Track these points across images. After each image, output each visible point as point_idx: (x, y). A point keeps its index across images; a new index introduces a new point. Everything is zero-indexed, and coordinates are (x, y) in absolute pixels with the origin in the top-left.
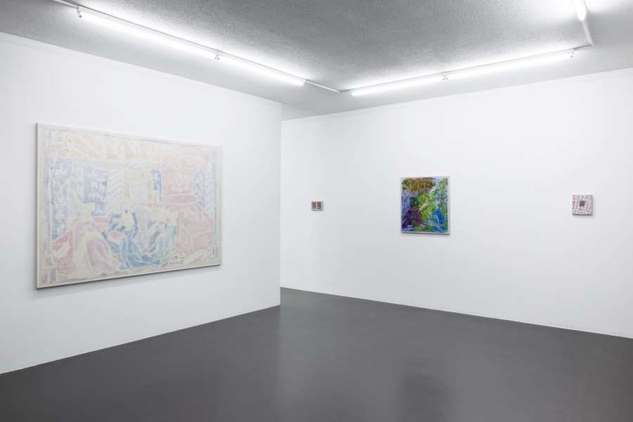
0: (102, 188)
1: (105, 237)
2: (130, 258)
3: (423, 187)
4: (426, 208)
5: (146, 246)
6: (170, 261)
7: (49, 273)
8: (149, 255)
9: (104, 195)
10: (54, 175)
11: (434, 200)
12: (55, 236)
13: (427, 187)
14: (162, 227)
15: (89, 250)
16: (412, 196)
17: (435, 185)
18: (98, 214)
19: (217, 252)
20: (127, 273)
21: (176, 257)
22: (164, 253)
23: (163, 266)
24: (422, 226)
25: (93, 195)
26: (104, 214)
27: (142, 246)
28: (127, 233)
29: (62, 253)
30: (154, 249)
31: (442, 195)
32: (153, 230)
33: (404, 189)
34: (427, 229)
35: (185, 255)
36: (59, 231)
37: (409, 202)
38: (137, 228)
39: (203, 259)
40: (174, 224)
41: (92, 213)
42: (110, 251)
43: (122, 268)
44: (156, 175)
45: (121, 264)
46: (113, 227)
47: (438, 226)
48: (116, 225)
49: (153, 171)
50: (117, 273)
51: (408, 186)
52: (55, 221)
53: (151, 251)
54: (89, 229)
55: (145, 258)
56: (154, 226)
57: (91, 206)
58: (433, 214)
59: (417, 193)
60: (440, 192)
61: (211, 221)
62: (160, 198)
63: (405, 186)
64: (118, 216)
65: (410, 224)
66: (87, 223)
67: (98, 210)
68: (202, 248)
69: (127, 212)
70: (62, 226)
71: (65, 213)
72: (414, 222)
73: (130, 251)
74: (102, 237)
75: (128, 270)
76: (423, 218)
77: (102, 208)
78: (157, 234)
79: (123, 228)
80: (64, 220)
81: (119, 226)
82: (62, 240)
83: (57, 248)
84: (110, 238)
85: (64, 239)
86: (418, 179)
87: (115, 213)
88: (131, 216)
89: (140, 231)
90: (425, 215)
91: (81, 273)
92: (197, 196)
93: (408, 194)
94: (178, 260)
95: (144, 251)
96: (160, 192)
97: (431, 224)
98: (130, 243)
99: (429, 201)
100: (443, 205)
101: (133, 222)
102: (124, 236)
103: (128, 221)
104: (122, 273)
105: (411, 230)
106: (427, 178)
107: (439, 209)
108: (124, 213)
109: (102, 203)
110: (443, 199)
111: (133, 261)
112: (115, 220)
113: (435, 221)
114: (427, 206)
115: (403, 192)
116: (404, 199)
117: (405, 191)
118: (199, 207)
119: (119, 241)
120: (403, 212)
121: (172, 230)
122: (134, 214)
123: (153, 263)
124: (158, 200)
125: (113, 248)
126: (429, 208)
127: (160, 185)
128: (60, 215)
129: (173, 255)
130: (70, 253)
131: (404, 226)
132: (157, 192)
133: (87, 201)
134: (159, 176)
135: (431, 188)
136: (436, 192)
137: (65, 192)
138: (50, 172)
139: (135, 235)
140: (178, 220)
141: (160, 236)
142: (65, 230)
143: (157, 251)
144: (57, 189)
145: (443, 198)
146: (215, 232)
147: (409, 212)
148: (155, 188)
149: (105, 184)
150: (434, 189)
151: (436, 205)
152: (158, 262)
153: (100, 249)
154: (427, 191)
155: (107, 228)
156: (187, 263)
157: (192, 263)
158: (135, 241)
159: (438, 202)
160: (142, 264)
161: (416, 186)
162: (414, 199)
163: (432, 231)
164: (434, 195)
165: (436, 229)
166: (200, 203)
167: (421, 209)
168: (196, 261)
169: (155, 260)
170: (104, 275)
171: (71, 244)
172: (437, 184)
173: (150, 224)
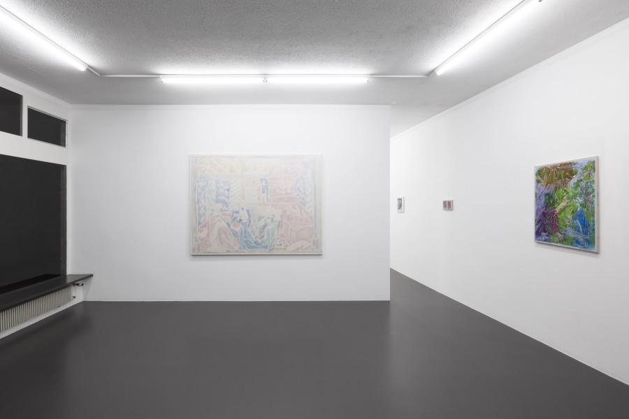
0: (226, 193)
1: (229, 226)
2: (245, 242)
3: (560, 178)
4: (563, 210)
5: (257, 234)
6: (276, 247)
7: (196, 246)
8: (260, 241)
9: (228, 197)
10: (199, 186)
11: (575, 196)
12: (199, 224)
13: (565, 176)
14: (269, 221)
15: (219, 234)
16: (547, 192)
17: (576, 173)
18: (224, 210)
19: (317, 244)
20: (243, 252)
21: (281, 245)
22: (271, 241)
23: (270, 250)
24: (560, 235)
25: (221, 198)
26: (228, 211)
27: (254, 234)
28: (243, 224)
29: (203, 235)
30: (263, 237)
31: (587, 188)
32: (262, 223)
33: (538, 182)
34: (565, 240)
35: (288, 244)
36: (202, 221)
37: (543, 200)
38: (250, 221)
39: (304, 248)
40: (278, 218)
41: (221, 210)
42: (232, 236)
43: (240, 248)
44: (264, 182)
45: (239, 245)
46: (234, 220)
47: (581, 238)
48: (236, 218)
49: (262, 180)
50: (237, 251)
51: (542, 177)
52: (200, 214)
53: (261, 238)
54: (219, 220)
55: (256, 243)
56: (263, 220)
57: (220, 205)
58: (574, 218)
59: (553, 186)
60: (583, 184)
61: (312, 217)
62: (267, 199)
63: (539, 178)
64: (237, 212)
65: (545, 232)
66: (218, 216)
67: (224, 208)
68: (303, 240)
69: (243, 209)
70: (203, 218)
71: (205, 209)
72: (549, 228)
73: (246, 237)
74: (226, 226)
75: (244, 250)
76: (561, 224)
77: (227, 206)
78: (265, 226)
79: (241, 220)
80: (204, 214)
81: (238, 219)
82: (203, 227)
83: (201, 231)
84: (232, 227)
85: (205, 226)
86: (555, 167)
87: (235, 210)
88: (246, 213)
89: (252, 223)
90: (563, 220)
91: (215, 248)
92: (298, 197)
93: (542, 189)
94: (283, 247)
95: (256, 238)
96: (267, 194)
97: (571, 233)
98: (245, 231)
99: (568, 198)
100: (588, 204)
101: (247, 217)
102: (241, 226)
103: (244, 216)
104: (240, 252)
105: (545, 240)
106: (565, 164)
107: (581, 211)
108: (241, 210)
109: (226, 203)
110: (587, 194)
111: (248, 244)
112: (235, 215)
113: (576, 228)
114: (565, 207)
115: (537, 187)
116: (538, 196)
117: (539, 185)
118: (300, 206)
119: (238, 230)
120: (537, 214)
121: (277, 224)
122: (248, 211)
123: (263, 247)
124: (266, 200)
125: (234, 234)
126: (567, 209)
127: (267, 189)
128: (202, 211)
129: (278, 243)
130: (208, 235)
131: (538, 234)
132: (265, 194)
133: (217, 202)
134: (267, 182)
135: (571, 179)
136: (577, 185)
137: (204, 196)
138: (197, 184)
139: (249, 226)
140: (281, 216)
141: (268, 227)
142: (205, 220)
143: (265, 238)
144: (200, 194)
145: (589, 193)
146: (315, 227)
147: (544, 214)
148: (264, 192)
149: (228, 190)
150: (575, 179)
151: (578, 205)
152: (266, 247)
153: (225, 233)
154: (565, 184)
155: (230, 220)
156: (290, 249)
157: (294, 251)
158: (249, 230)
159: (580, 200)
160: (255, 247)
161: (552, 176)
162: (549, 196)
163: (572, 244)
164: (575, 188)
165: (578, 242)
166: (300, 202)
167: (557, 210)
168: (298, 249)
169: (263, 245)
170: (228, 251)
171: (208, 229)
172: (580, 171)
173: (260, 219)
